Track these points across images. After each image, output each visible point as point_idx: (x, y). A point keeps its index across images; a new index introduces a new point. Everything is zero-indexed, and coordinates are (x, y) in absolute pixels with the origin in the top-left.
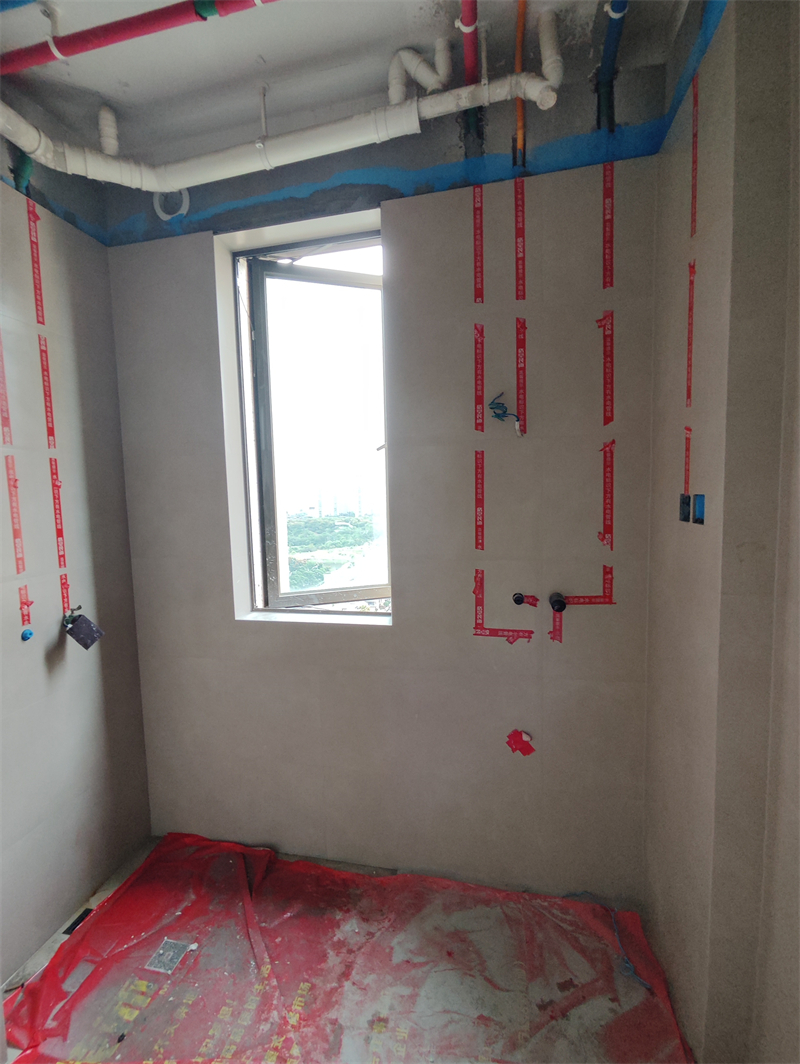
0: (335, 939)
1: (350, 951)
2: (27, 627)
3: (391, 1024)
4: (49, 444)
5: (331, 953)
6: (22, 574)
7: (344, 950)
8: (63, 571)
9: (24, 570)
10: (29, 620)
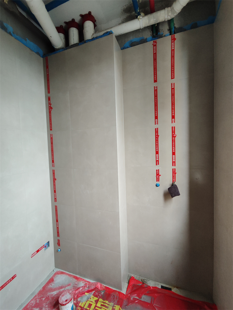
2: (158, 183)
4: (172, 122)
6: (158, 166)
8: (174, 167)
9: (158, 164)
10: (159, 181)
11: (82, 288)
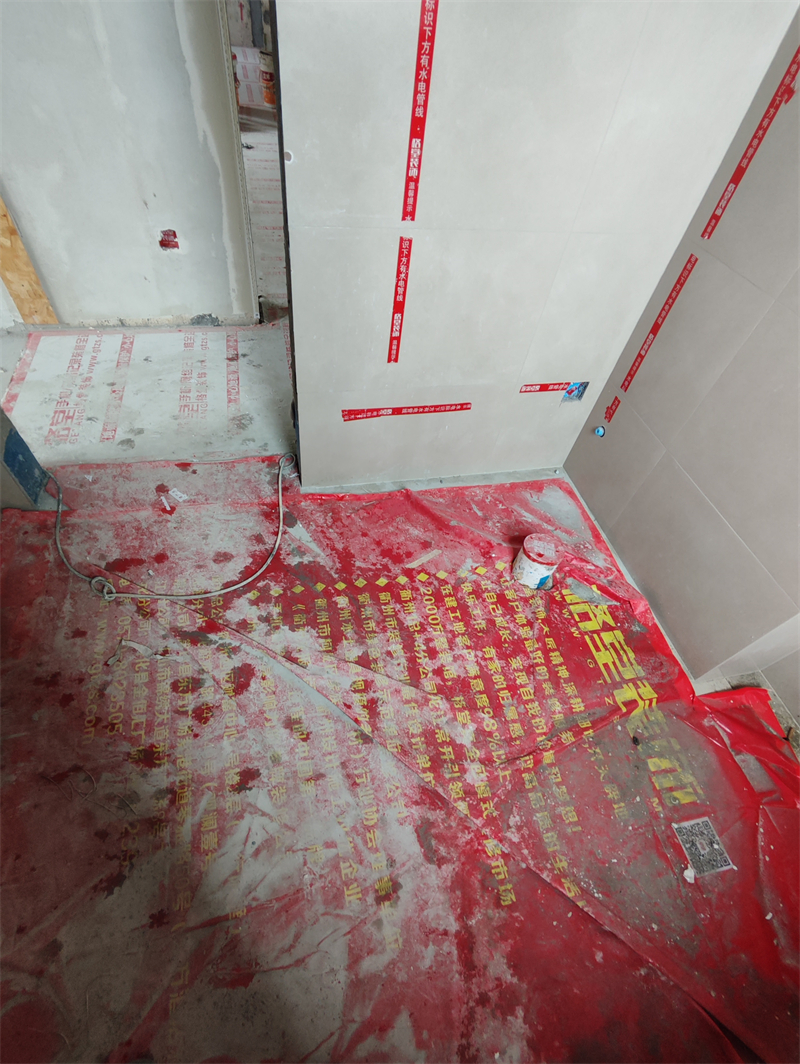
0: (520, 1012)
1: (483, 1000)
3: (370, 899)
5: (509, 977)
7: (493, 996)
11: (593, 568)
